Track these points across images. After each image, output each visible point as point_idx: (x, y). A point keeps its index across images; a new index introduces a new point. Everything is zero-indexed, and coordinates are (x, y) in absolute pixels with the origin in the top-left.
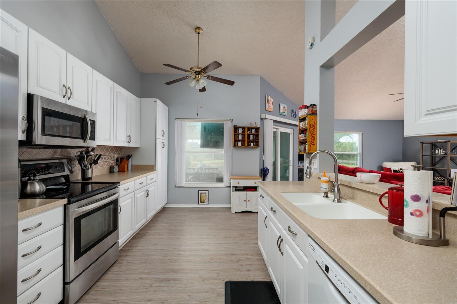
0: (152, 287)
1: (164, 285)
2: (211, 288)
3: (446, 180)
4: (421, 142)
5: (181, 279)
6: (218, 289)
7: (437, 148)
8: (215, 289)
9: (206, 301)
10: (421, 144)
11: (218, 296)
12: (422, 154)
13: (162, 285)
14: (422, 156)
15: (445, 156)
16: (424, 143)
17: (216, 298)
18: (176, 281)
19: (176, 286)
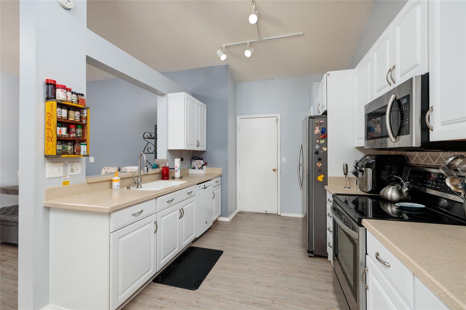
0: (271, 299)
1: (260, 299)
2: (213, 287)
5: (241, 303)
6: (208, 284)
8: (210, 285)
9: (222, 277)
11: (211, 279)
13: (261, 299)
17: (213, 278)
18: (247, 301)
19: (246, 295)
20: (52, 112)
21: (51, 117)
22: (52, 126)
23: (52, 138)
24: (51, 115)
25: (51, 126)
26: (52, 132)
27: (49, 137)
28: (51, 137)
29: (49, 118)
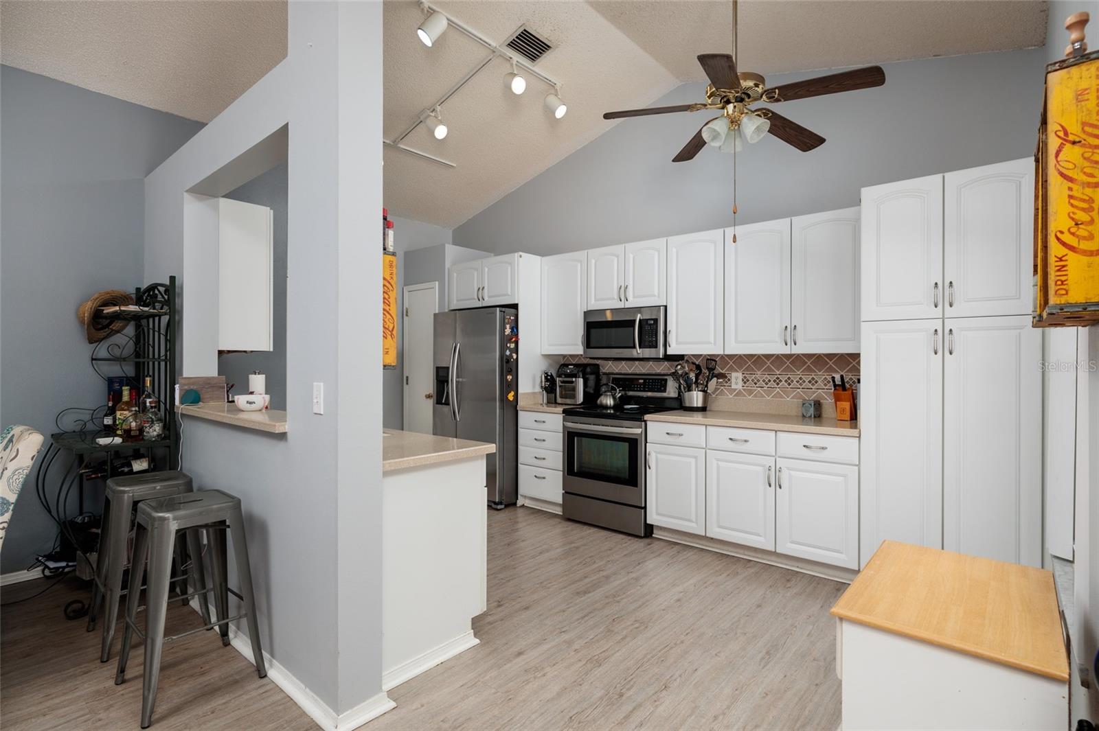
20: (392, 278)
21: (391, 288)
22: (391, 305)
23: (393, 330)
24: (389, 283)
25: (389, 306)
26: (392, 316)
27: (387, 329)
28: (391, 329)
29: (386, 289)
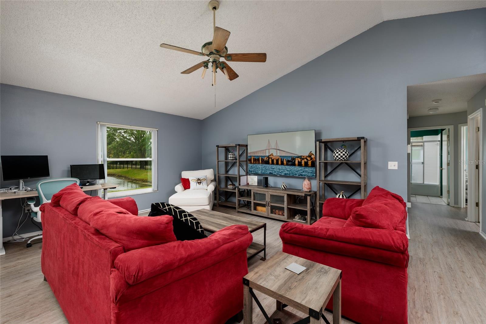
3: (237, 188)
4: (217, 146)
7: (230, 153)
10: (217, 147)
12: (218, 160)
14: (218, 162)
15: (235, 162)
16: (219, 146)
